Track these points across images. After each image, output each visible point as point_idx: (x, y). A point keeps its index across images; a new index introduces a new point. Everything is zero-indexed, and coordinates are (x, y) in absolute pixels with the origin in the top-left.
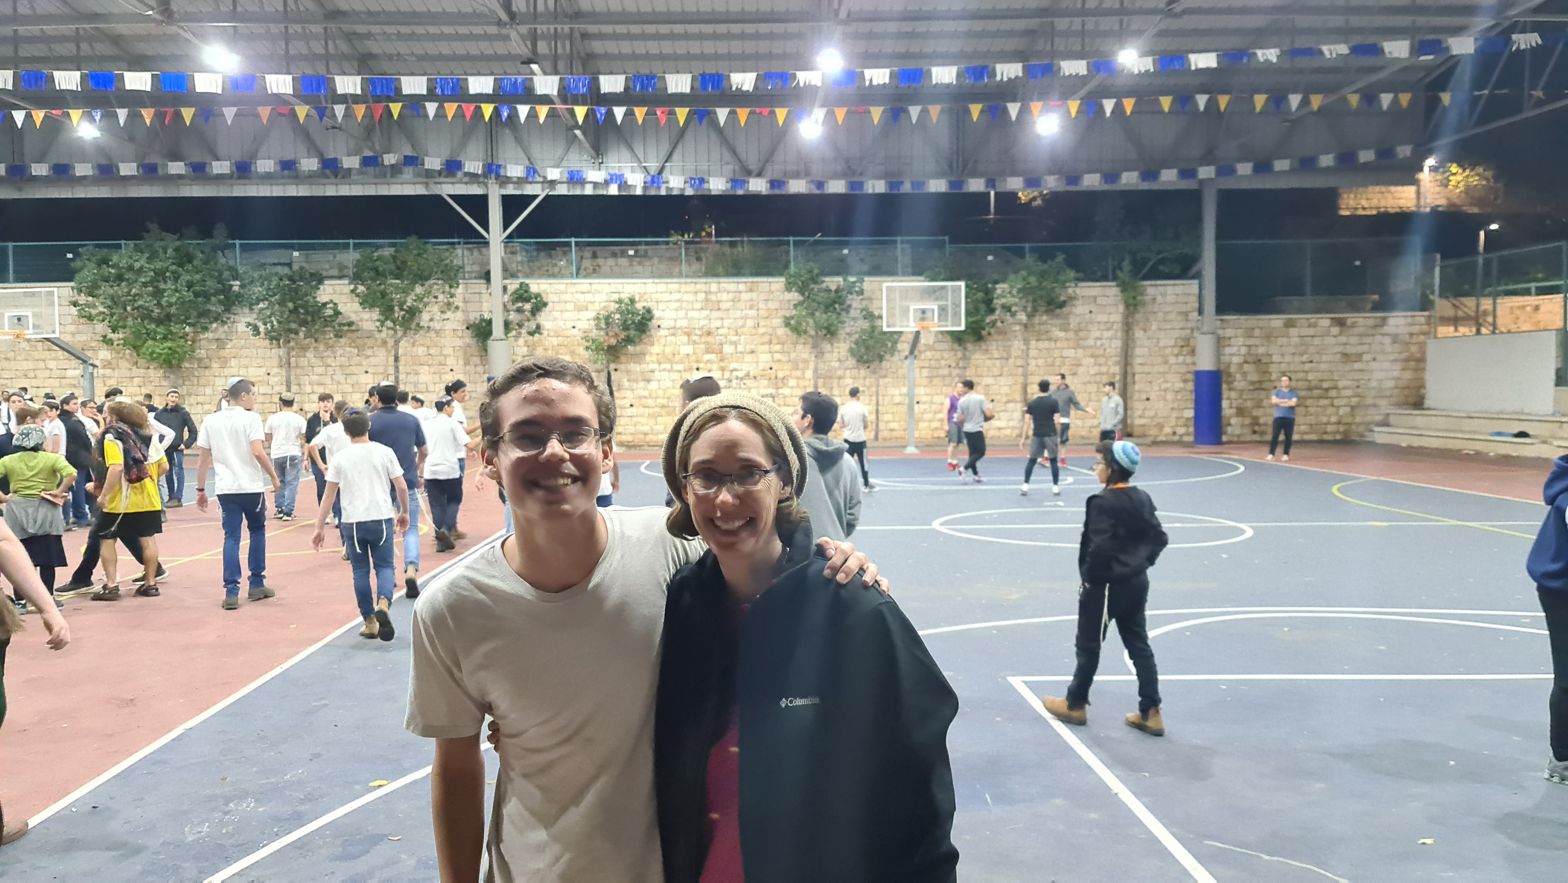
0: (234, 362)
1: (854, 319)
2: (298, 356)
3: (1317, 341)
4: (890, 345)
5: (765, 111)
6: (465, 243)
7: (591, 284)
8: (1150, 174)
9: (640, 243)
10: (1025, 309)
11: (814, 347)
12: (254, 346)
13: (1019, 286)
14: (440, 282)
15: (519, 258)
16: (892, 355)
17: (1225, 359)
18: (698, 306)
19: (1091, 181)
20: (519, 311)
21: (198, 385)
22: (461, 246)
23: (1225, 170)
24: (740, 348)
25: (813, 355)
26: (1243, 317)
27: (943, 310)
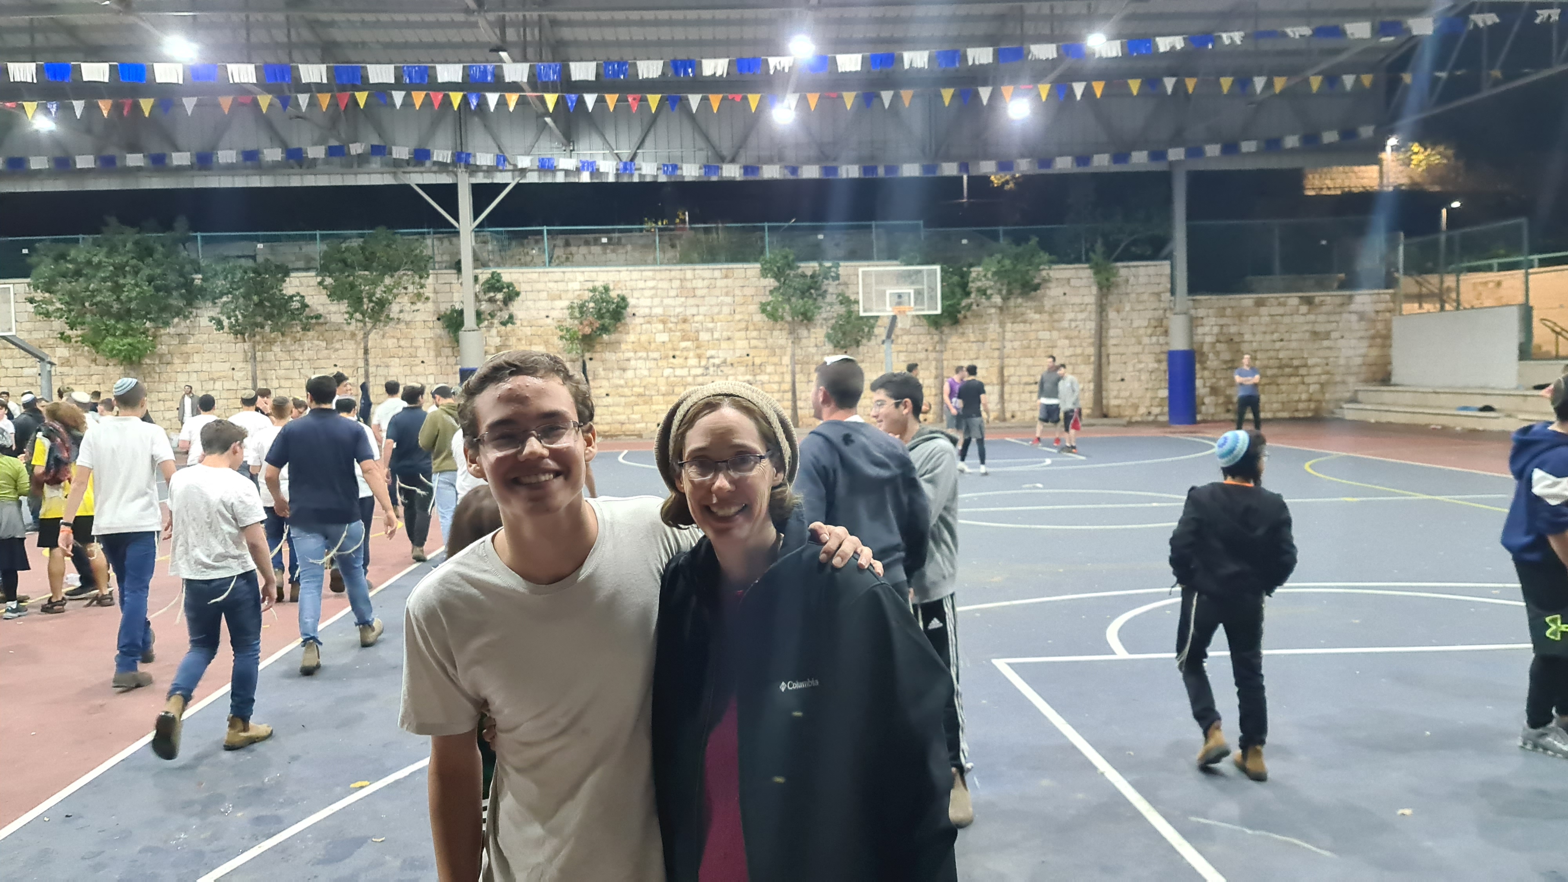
0: (196, 357)
1: (831, 304)
2: (264, 350)
3: (1287, 320)
4: (866, 330)
5: (738, 97)
6: (435, 233)
7: (564, 272)
8: (1121, 157)
9: (613, 231)
10: (1000, 292)
11: (791, 333)
12: (218, 341)
13: (994, 269)
14: (409, 273)
15: (490, 247)
16: (869, 340)
17: (1198, 338)
18: (673, 293)
19: (1064, 164)
20: (491, 300)
21: (159, 381)
22: (431, 235)
23: (1195, 152)
24: (716, 335)
25: (790, 341)
26: (1214, 297)
27: (919, 293)
